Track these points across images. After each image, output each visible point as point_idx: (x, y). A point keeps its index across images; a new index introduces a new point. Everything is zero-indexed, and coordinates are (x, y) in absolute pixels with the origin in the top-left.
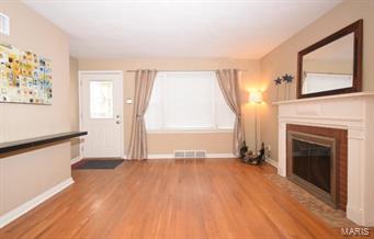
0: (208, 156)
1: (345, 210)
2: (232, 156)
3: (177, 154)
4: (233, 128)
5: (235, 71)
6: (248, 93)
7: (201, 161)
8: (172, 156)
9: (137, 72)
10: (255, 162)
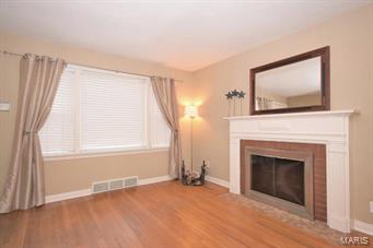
0: (141, 183)
1: (325, 221)
2: (166, 178)
3: (96, 187)
4: (168, 145)
5: (172, 81)
6: (184, 108)
7: (132, 190)
8: (88, 192)
9: (25, 57)
10: (199, 183)
